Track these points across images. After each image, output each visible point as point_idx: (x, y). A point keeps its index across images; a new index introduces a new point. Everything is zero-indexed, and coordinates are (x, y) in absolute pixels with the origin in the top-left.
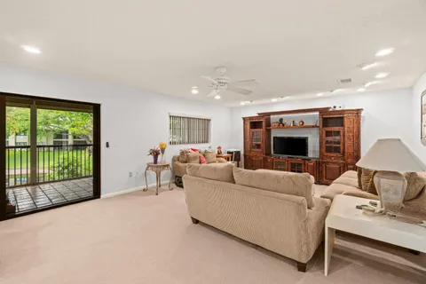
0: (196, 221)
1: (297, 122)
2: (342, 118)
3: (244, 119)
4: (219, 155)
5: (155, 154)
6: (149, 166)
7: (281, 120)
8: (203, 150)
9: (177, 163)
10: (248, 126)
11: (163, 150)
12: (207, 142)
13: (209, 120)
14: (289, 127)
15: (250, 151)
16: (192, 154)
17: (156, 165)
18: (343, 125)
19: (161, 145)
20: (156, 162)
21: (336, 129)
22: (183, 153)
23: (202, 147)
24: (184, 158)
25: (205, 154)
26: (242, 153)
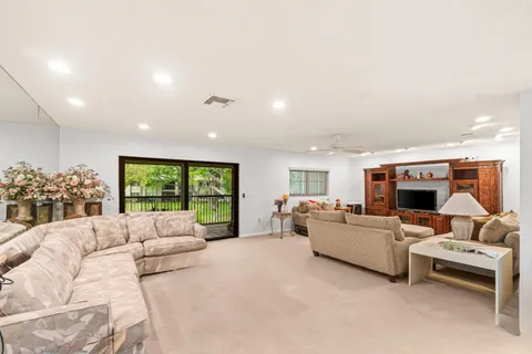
0: (317, 254)
1: (425, 174)
2: (476, 170)
3: (365, 170)
4: (338, 207)
5: (280, 204)
6: (274, 214)
7: (407, 172)
8: (321, 202)
9: (297, 213)
10: (370, 178)
11: (285, 201)
12: (325, 194)
13: (327, 172)
14: (416, 179)
15: (373, 205)
16: (311, 205)
17: (280, 214)
18: (477, 178)
19: (284, 196)
20: (280, 211)
21: (469, 181)
22: (302, 204)
23: (320, 199)
24: (303, 208)
25: (323, 206)
26: (363, 206)
